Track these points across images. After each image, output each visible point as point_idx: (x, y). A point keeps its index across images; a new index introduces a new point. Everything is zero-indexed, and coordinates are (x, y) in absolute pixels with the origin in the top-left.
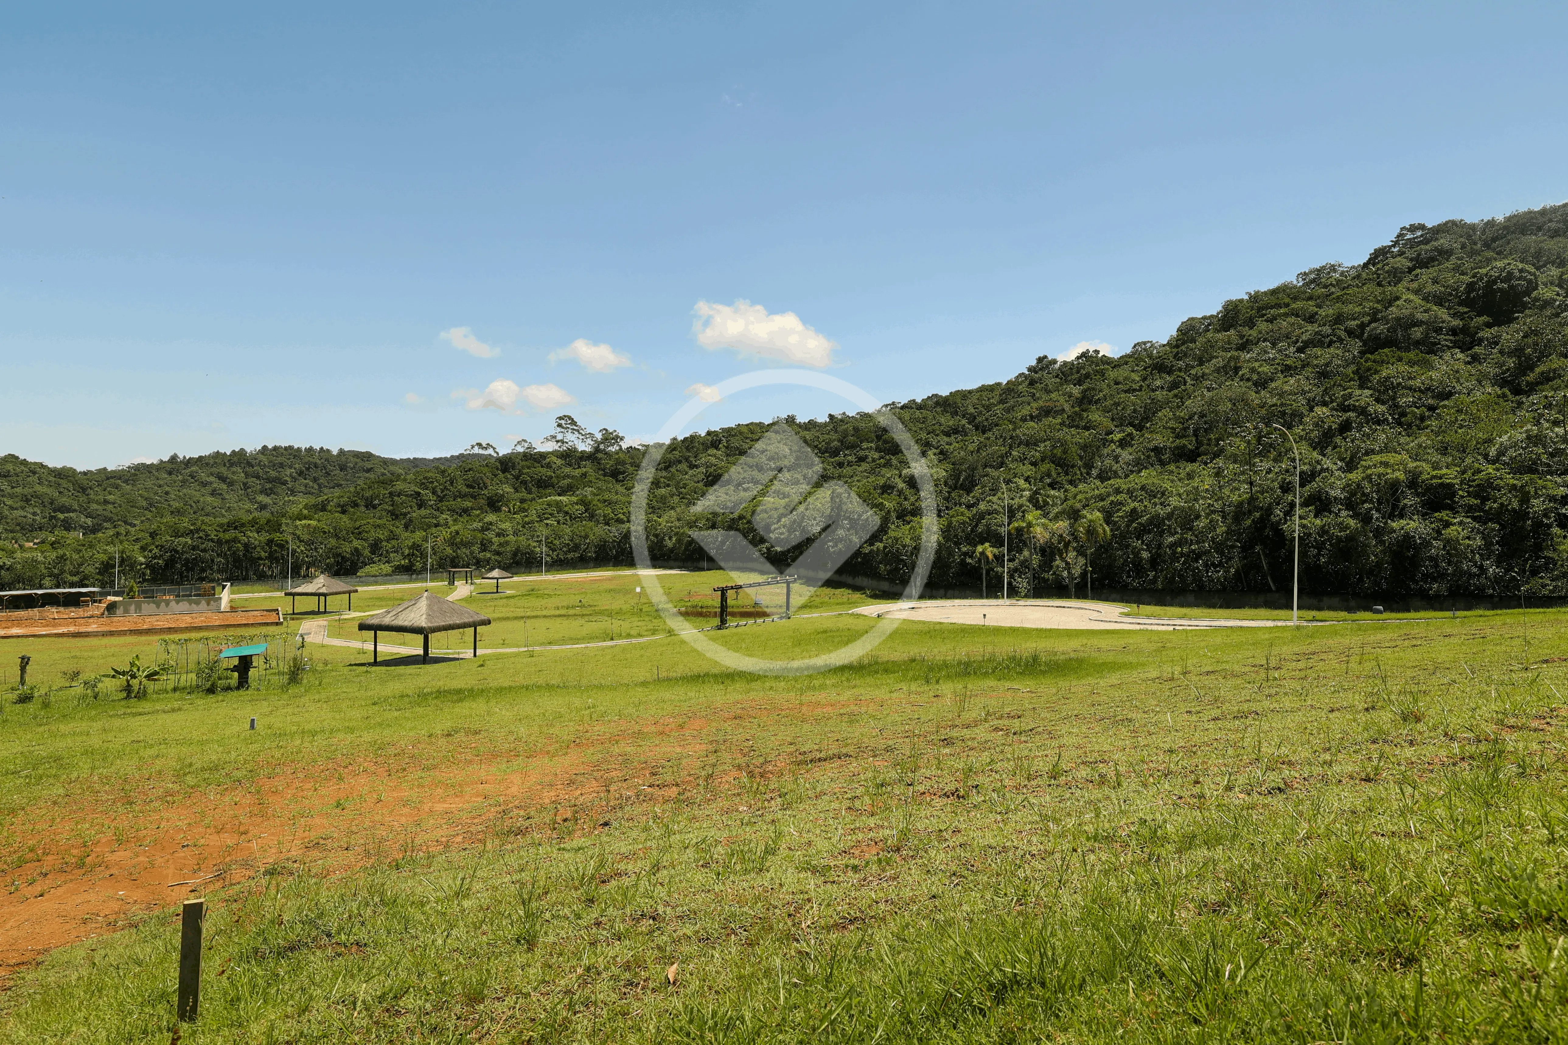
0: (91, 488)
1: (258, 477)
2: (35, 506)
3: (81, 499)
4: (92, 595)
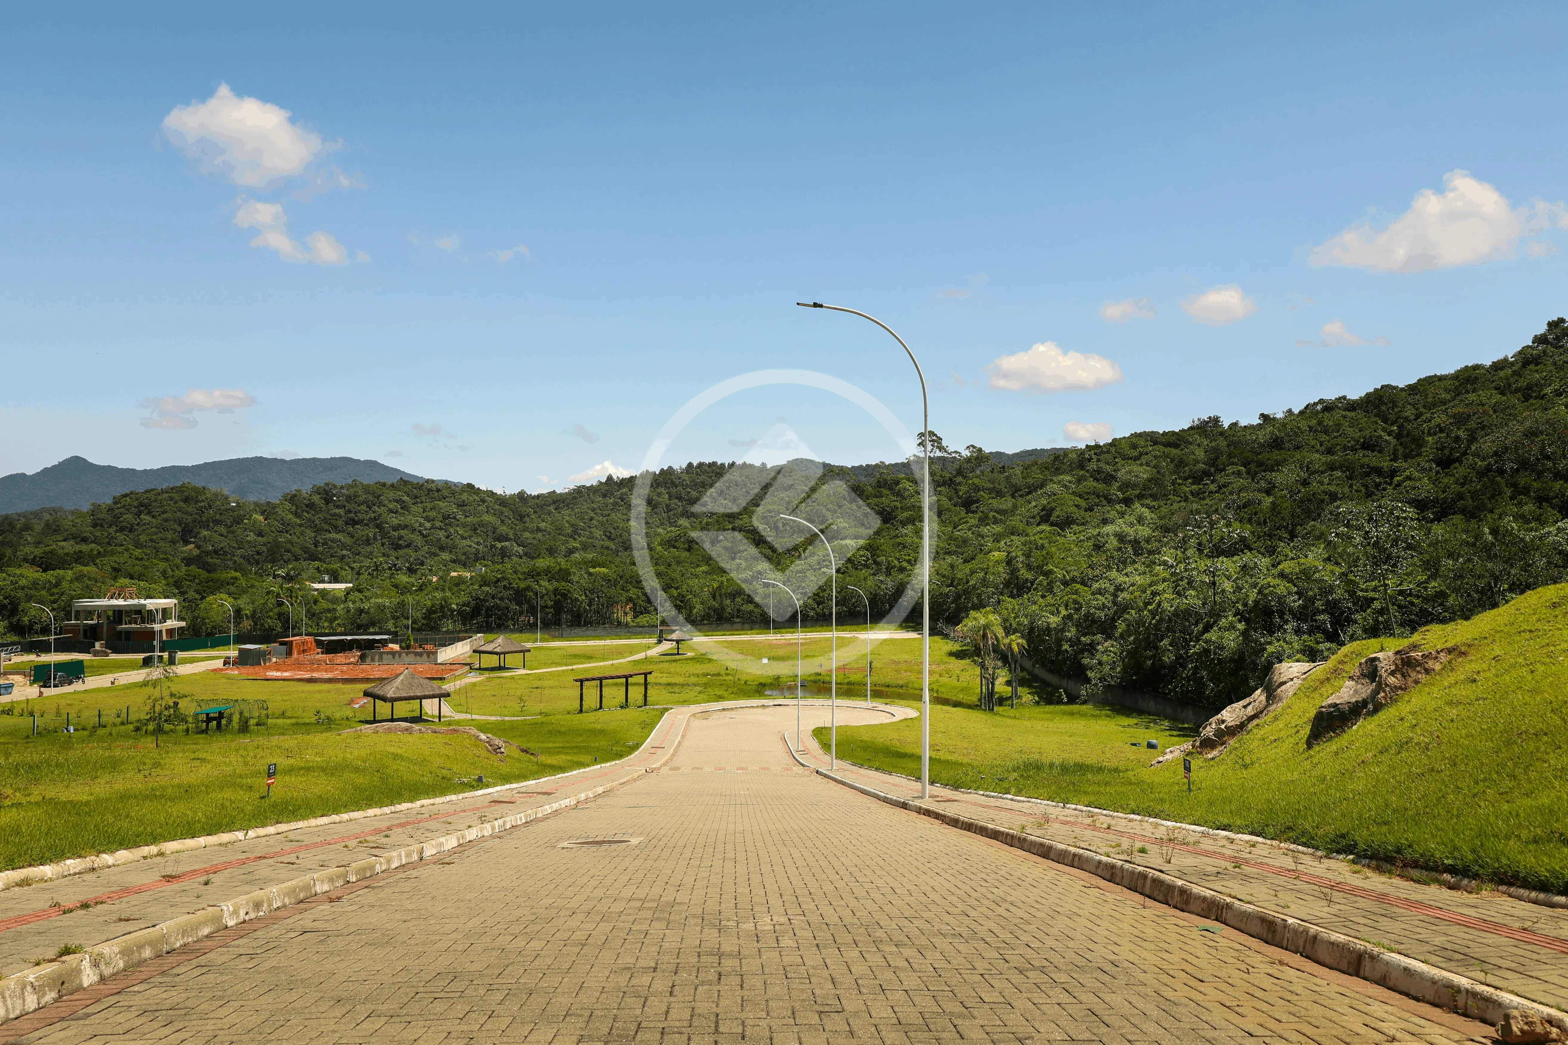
0: (529, 516)
1: (680, 498)
2: (480, 535)
3: (518, 528)
4: (384, 643)
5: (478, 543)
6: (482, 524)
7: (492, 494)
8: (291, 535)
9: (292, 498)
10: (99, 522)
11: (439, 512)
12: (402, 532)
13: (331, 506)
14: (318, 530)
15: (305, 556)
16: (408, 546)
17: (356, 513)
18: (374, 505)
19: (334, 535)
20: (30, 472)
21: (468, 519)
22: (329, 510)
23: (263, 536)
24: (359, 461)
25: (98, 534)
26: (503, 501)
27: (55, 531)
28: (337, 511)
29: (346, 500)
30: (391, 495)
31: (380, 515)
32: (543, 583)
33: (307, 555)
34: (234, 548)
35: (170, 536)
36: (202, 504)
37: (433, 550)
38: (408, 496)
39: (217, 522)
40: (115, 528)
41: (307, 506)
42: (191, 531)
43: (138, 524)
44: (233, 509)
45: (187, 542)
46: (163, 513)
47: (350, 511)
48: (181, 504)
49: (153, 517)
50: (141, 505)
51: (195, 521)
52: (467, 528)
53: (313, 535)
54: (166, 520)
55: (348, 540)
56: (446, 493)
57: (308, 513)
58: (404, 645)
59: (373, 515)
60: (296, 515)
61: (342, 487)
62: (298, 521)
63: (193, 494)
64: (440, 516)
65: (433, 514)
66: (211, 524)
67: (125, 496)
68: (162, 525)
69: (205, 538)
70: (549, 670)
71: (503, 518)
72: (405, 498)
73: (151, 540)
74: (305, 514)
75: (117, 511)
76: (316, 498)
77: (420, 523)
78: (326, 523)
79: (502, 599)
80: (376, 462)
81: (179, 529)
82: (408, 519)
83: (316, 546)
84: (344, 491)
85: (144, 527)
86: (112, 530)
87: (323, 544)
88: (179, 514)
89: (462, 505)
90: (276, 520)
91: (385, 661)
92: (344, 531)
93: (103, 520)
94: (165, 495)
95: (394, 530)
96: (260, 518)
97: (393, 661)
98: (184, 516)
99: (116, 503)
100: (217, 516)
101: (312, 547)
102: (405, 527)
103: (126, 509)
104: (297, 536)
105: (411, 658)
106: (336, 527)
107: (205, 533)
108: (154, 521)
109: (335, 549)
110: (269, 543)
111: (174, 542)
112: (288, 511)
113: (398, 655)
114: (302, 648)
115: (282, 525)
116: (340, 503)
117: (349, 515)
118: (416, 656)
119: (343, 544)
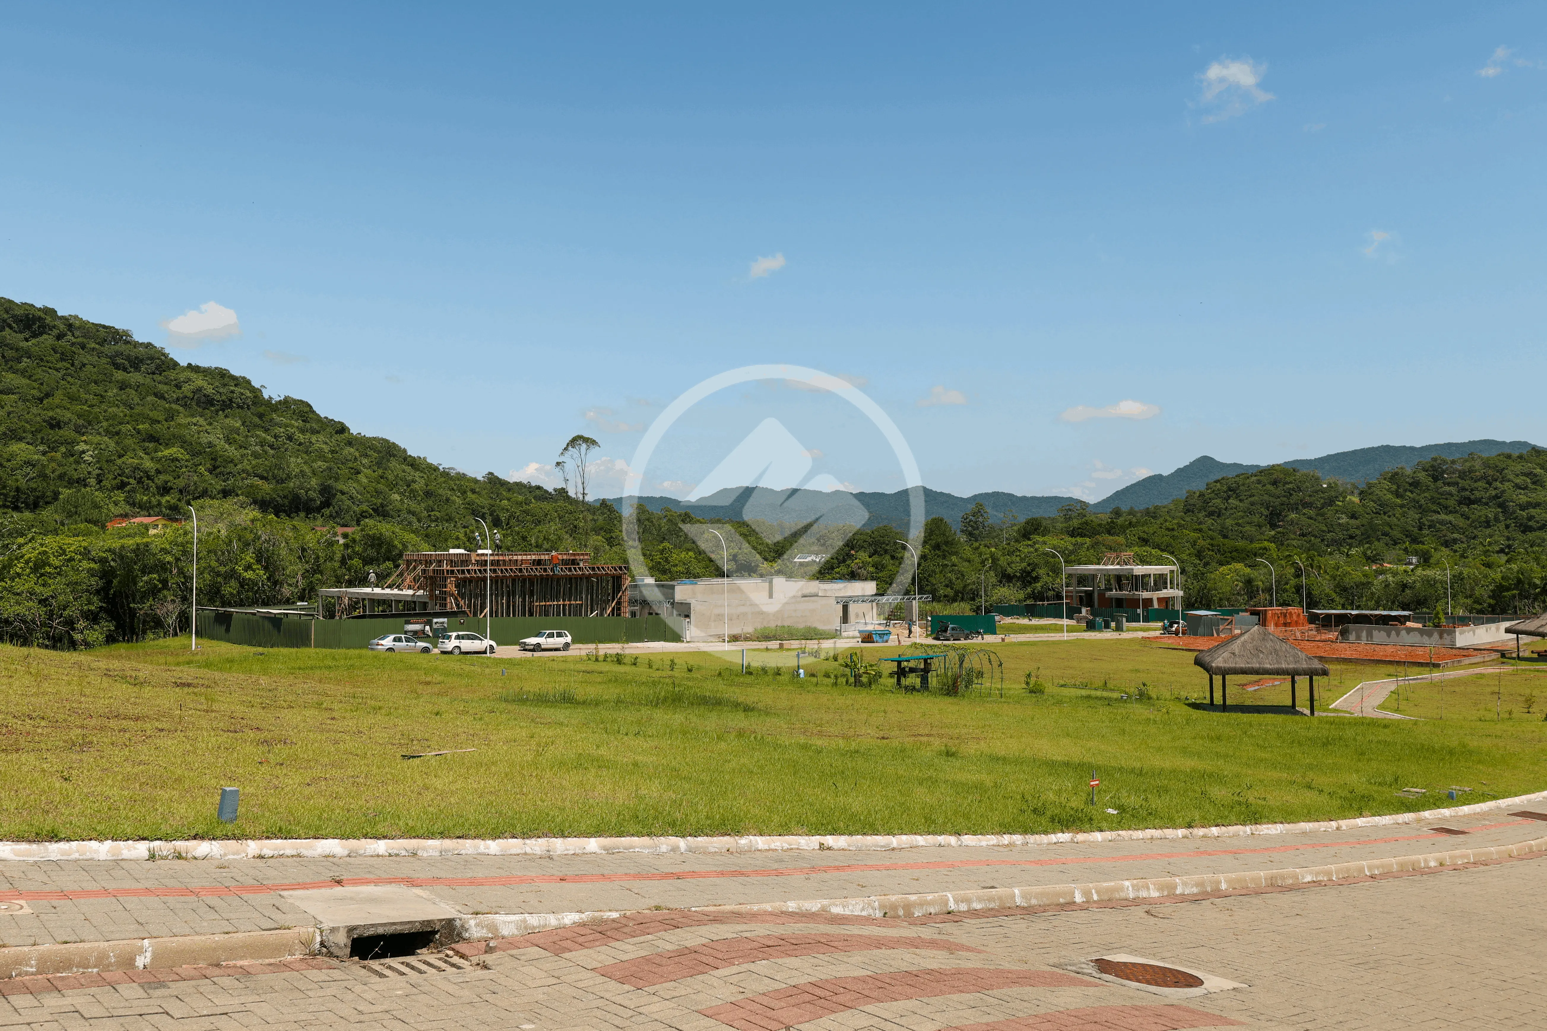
4: (1402, 619)
8: (1389, 516)
9: (1394, 477)
10: (1191, 508)
12: (1533, 511)
13: (1440, 483)
14: (1423, 511)
15: (1406, 538)
17: (1472, 490)
18: (1496, 480)
19: (1443, 517)
22: (1437, 488)
23: (1356, 519)
25: (1188, 519)
28: (1447, 488)
29: (1459, 477)
30: (1518, 468)
31: (1504, 491)
33: (1408, 538)
34: (1323, 531)
35: (1256, 520)
36: (1290, 486)
39: (1306, 505)
40: (1204, 513)
41: (1411, 484)
42: (1280, 514)
43: (1226, 509)
44: (1323, 491)
45: (1273, 526)
46: (1250, 496)
47: (1464, 489)
48: (1269, 487)
49: (1241, 501)
50: (1230, 489)
51: (1282, 504)
53: (1417, 516)
54: (1252, 504)
55: (1461, 522)
57: (1412, 492)
58: (1429, 623)
59: (1494, 493)
60: (1398, 495)
61: (1453, 462)
62: (1399, 501)
63: (1282, 476)
66: (1300, 507)
67: (1216, 482)
68: (1249, 509)
69: (1292, 522)
72: (1538, 471)
73: (1238, 524)
74: (1408, 494)
75: (1207, 496)
76: (1422, 476)
78: (1433, 503)
80: (1525, 442)
81: (1266, 512)
83: (1420, 529)
84: (1458, 467)
85: (1232, 512)
86: (1201, 515)
87: (1430, 527)
88: (1266, 497)
90: (1373, 501)
91: (1376, 640)
92: (1456, 512)
93: (1194, 505)
94: (1254, 478)
95: (1523, 510)
96: (1356, 499)
97: (1388, 640)
98: (1271, 499)
99: (1207, 489)
100: (1307, 498)
101: (1416, 530)
102: (1537, 505)
103: (1216, 494)
104: (1397, 518)
105: (1415, 638)
106: (1446, 508)
107: (1293, 516)
108: (1241, 504)
109: (1444, 532)
110: (1363, 526)
111: (1260, 526)
112: (1388, 490)
113: (1408, 633)
114: (1282, 620)
115: (1380, 505)
116: (1453, 480)
117: (1463, 494)
118: (1422, 636)
119: (1454, 526)
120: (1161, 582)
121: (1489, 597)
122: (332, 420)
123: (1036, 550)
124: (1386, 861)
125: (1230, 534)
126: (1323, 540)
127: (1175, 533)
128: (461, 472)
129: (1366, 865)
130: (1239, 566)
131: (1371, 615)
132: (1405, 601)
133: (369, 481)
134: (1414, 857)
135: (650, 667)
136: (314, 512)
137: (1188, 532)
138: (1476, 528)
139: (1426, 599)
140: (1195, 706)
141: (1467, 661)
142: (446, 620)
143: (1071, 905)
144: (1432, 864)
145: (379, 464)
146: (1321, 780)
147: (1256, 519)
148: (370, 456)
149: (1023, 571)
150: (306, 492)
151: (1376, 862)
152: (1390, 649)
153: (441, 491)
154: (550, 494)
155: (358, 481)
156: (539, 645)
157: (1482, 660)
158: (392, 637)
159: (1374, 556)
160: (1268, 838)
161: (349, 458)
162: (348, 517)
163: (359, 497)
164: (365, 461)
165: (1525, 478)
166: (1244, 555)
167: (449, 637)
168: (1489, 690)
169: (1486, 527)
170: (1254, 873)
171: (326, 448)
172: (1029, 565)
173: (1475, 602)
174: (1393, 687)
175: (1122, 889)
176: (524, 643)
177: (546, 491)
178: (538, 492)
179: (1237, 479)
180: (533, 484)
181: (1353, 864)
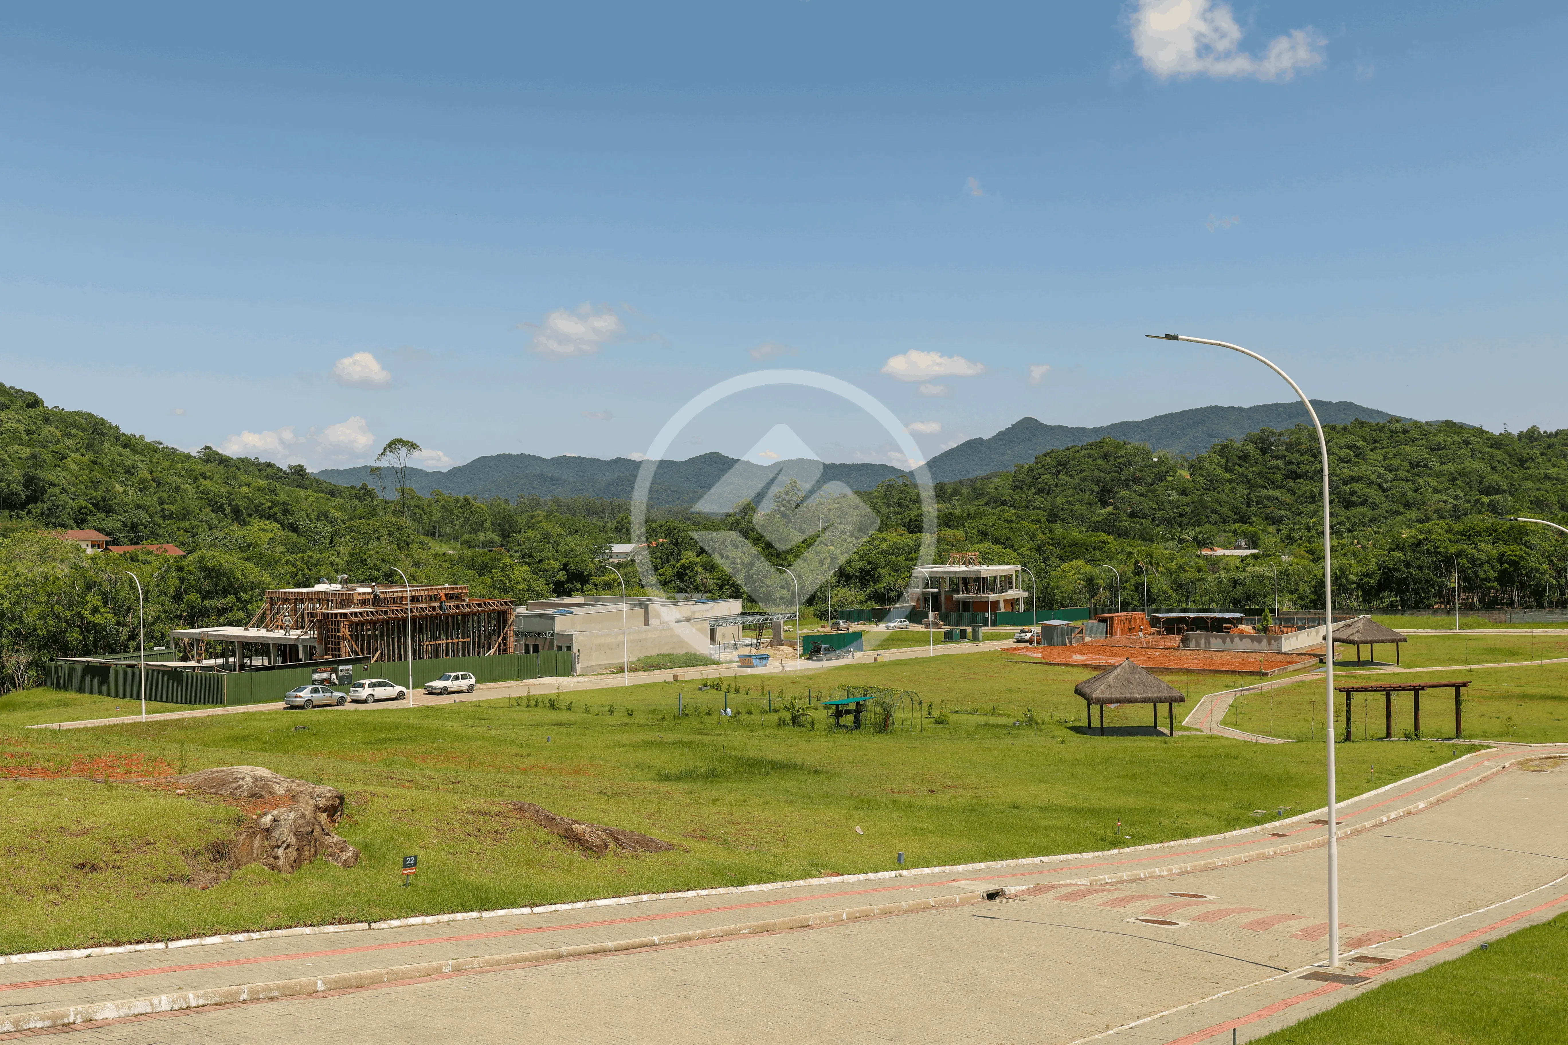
0: (1533, 460)
2: (1460, 487)
3: (1516, 476)
4: (1235, 622)
5: (1456, 498)
6: (1463, 474)
7: (1480, 432)
8: (1219, 493)
9: (1223, 450)
10: (1020, 484)
11: (1406, 459)
12: (1355, 486)
13: (1267, 457)
14: (1251, 486)
15: (1235, 517)
16: (1363, 503)
17: (1298, 463)
19: (1270, 492)
20: (986, 437)
21: (1445, 467)
22: (1266, 462)
23: (1187, 495)
24: (1330, 403)
25: (1017, 497)
26: (1497, 442)
27: (979, 495)
28: (1275, 462)
29: (1287, 450)
32: (1483, 546)
33: (1237, 517)
34: (1154, 509)
35: (1087, 498)
36: (1121, 460)
37: (1395, 508)
38: (1365, 440)
39: (1137, 480)
40: (1033, 490)
41: (1240, 458)
42: (1111, 491)
43: (1056, 485)
44: (1154, 465)
45: (1104, 504)
46: (1081, 471)
47: (1291, 463)
48: (1100, 461)
49: (1071, 477)
50: (1060, 464)
51: (1113, 480)
52: (1443, 479)
53: (1246, 492)
54: (1083, 480)
55: (1288, 498)
56: (1414, 434)
57: (1241, 466)
58: (1259, 626)
60: (1227, 469)
61: (1281, 434)
62: (1228, 476)
63: (1112, 449)
64: (1406, 463)
65: (1396, 462)
66: (1131, 483)
67: (1046, 455)
68: (1080, 485)
69: (1123, 499)
70: (1430, 669)
71: (1495, 464)
72: (1361, 443)
73: (1068, 503)
74: (1237, 468)
75: (1036, 472)
76: (1250, 449)
77: (1380, 474)
78: (1261, 477)
79: (1420, 568)
80: (1351, 403)
81: (1096, 489)
82: (1363, 469)
83: (1248, 505)
84: (1284, 438)
85: (1062, 488)
86: (1031, 492)
87: (1258, 503)
88: (1097, 473)
89: (1435, 449)
90: (1203, 476)
91: (1213, 647)
92: (1283, 487)
93: (1023, 481)
94: (1084, 452)
95: (1345, 484)
96: (1185, 474)
97: (1222, 648)
98: (1102, 474)
99: (1037, 463)
100: (1138, 473)
101: (1244, 506)
102: (1359, 479)
103: (1046, 469)
104: (1226, 494)
105: (1246, 644)
106: (1273, 483)
107: (1124, 492)
108: (1072, 480)
109: (1271, 509)
110: (1192, 503)
111: (1091, 504)
112: (1217, 464)
113: (1241, 640)
114: (1127, 626)
115: (1209, 481)
116: (1279, 453)
117: (1289, 467)
118: (1253, 642)
119: (1281, 502)
120: (1007, 582)
121: (1312, 593)
122: (20, 390)
123: (876, 547)
124: (1251, 853)
125: (1060, 513)
126: (1153, 520)
127: (1014, 525)
128: (170, 446)
129: (1243, 856)
130: (1080, 562)
131: (1207, 618)
132: (1236, 597)
133: (80, 469)
134: (1263, 851)
135: (587, 711)
136: (17, 508)
137: (1027, 524)
138: (1301, 504)
139: (1255, 596)
140: (1077, 730)
141: (1290, 668)
142: (350, 667)
143: (1140, 879)
144: (1271, 853)
145: (89, 447)
146: (1210, 808)
147: (1086, 496)
148: (74, 436)
149: (862, 569)
150: (8, 485)
151: (1247, 854)
152: (1226, 657)
153: (169, 479)
154: (285, 473)
155: (65, 468)
156: (445, 688)
157: (1303, 666)
158: (309, 688)
159: (1205, 540)
160: (1195, 845)
161: (50, 438)
162: (64, 516)
163: (73, 489)
164: (70, 442)
165: (1348, 451)
166: (1083, 549)
167: (362, 686)
168: (1308, 698)
169: (1311, 503)
170: (1199, 862)
171: (21, 428)
172: (869, 563)
173: (1298, 598)
174: (1231, 700)
175: (1155, 872)
176: (431, 687)
177: (280, 470)
178: (269, 471)
179: (1067, 452)
180: (263, 461)
181: (1237, 856)
